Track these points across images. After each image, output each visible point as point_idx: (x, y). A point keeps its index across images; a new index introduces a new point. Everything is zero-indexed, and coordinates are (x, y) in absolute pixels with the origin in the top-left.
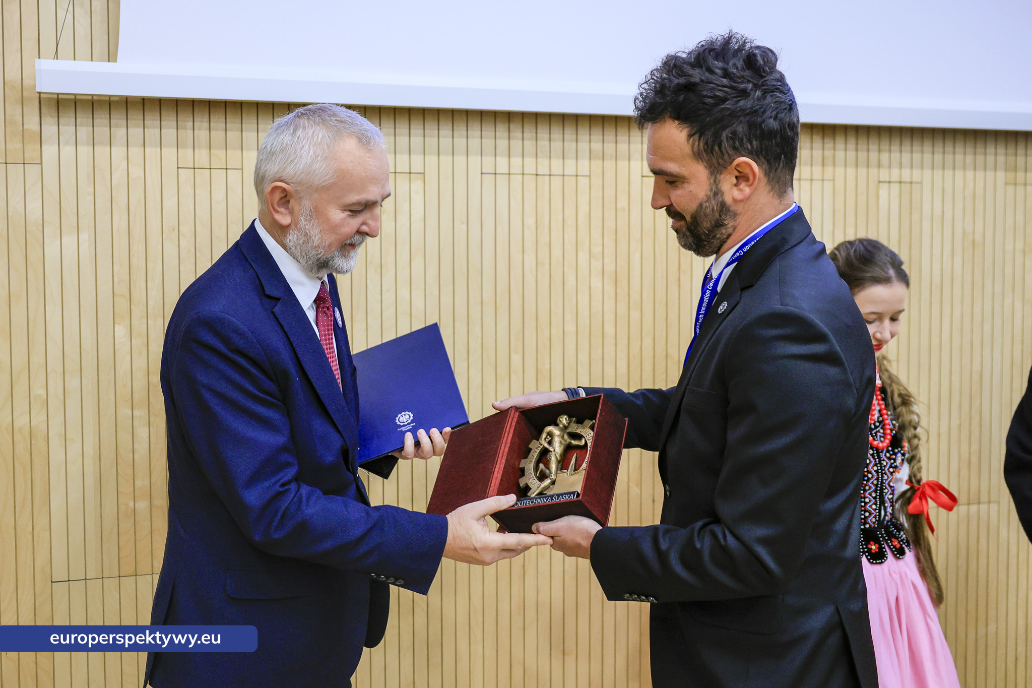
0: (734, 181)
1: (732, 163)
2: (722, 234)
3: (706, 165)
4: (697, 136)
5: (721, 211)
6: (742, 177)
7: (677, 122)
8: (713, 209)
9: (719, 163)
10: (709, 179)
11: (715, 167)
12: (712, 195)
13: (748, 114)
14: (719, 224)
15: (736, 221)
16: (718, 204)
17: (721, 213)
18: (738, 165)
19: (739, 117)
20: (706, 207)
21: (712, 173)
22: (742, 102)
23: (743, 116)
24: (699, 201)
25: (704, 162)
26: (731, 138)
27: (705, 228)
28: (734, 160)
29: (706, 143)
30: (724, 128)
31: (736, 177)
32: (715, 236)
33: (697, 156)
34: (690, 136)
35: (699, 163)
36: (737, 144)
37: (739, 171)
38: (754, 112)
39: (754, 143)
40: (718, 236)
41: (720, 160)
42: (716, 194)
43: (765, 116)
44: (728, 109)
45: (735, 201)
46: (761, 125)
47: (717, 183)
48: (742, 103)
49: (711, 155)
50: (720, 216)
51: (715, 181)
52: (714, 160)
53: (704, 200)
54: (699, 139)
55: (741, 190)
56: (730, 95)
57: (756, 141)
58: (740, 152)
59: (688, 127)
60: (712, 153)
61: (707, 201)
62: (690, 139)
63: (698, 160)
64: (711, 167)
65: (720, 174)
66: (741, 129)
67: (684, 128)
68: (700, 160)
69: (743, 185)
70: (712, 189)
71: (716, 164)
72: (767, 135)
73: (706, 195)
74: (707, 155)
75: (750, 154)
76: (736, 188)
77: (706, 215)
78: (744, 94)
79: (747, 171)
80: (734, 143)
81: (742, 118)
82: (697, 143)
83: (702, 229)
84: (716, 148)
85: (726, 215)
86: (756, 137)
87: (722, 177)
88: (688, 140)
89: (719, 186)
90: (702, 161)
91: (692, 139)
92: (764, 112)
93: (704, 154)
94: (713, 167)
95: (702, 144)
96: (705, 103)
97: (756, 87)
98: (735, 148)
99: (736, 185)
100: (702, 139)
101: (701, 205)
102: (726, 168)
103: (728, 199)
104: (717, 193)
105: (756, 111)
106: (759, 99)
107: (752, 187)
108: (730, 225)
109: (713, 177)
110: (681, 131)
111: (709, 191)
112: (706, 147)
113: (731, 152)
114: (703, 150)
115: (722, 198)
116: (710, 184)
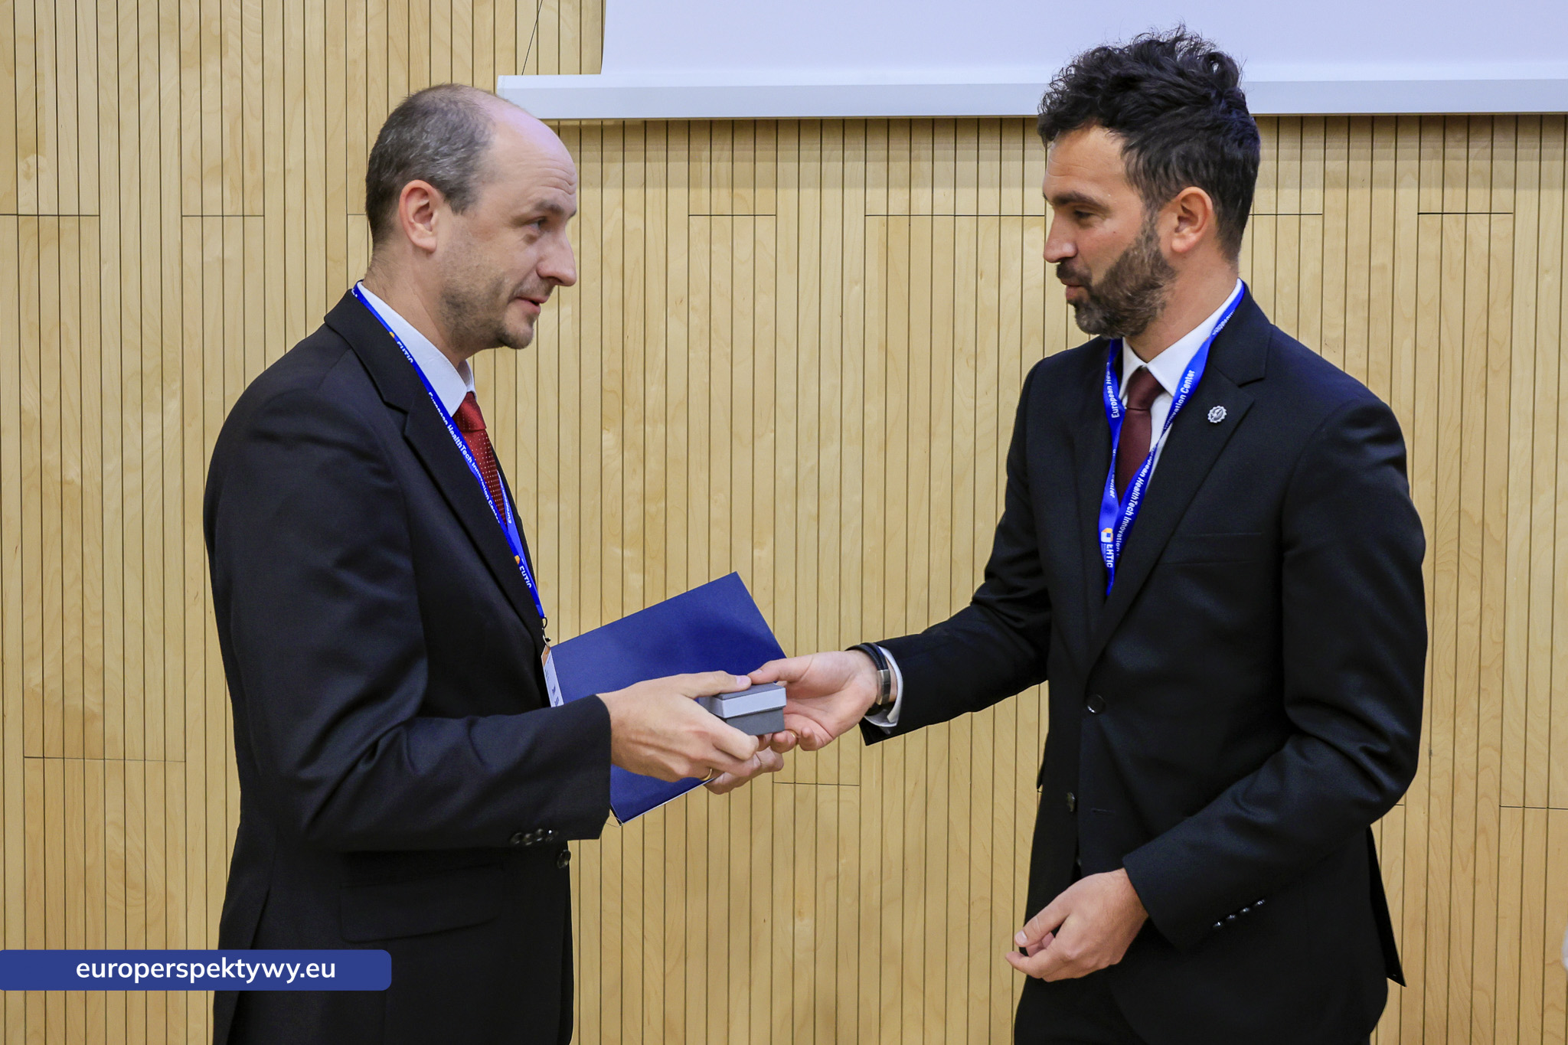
0: (1175, 222)
1: (1179, 193)
2: (1153, 299)
3: (1142, 193)
4: (1135, 151)
5: (1153, 266)
6: (1187, 217)
7: (1107, 131)
8: (1143, 261)
9: (1160, 193)
10: (1143, 214)
11: (1154, 199)
12: (1144, 239)
13: (1207, 129)
14: (1152, 285)
15: (1173, 282)
16: (1150, 255)
17: (1155, 270)
18: (1185, 199)
19: (1198, 130)
20: (1135, 257)
21: (1148, 207)
22: (1202, 110)
23: (1203, 129)
24: (1124, 248)
25: (1140, 189)
26: (1183, 157)
27: (1128, 290)
28: (1182, 190)
29: (1149, 162)
30: (1176, 143)
31: (1180, 219)
32: (1142, 302)
33: (1133, 178)
34: (1127, 149)
35: (1132, 190)
36: (1190, 168)
37: (1184, 208)
38: (1215, 128)
39: (1211, 170)
40: (1147, 301)
41: (1163, 190)
42: (1149, 239)
43: (1230, 136)
44: (1183, 116)
45: (1174, 252)
46: (1222, 147)
47: (1153, 221)
48: (1202, 112)
49: (1152, 179)
50: (1152, 272)
51: (1150, 220)
52: (1154, 187)
53: (1132, 247)
54: (1139, 156)
55: (1183, 237)
56: (1187, 98)
57: (1215, 168)
58: (1192, 180)
59: (1123, 137)
60: (1154, 176)
61: (1136, 248)
62: (1126, 152)
63: (1132, 185)
64: (1147, 197)
65: (1159, 210)
66: (1198, 149)
67: (1118, 138)
68: (1135, 186)
69: (1186, 230)
70: (1145, 231)
71: (1156, 193)
72: (1227, 164)
73: (1136, 239)
74: (1146, 178)
75: (1204, 185)
76: (1176, 234)
77: (1131, 269)
78: (1204, 101)
79: (1196, 207)
80: (1186, 166)
81: (1201, 132)
82: (1134, 160)
83: (1122, 292)
84: (1161, 171)
85: (1161, 272)
86: (1214, 163)
87: (1161, 214)
88: (1123, 154)
89: (1155, 227)
90: (1138, 187)
91: (1128, 154)
92: (1229, 130)
93: (1143, 177)
94: (1151, 199)
95: (1141, 162)
96: (1153, 104)
97: (1220, 96)
98: (1186, 173)
99: (1177, 230)
100: (1142, 156)
101: (1126, 254)
102: (1168, 200)
103: (1165, 251)
104: (1150, 237)
105: (1219, 127)
106: (1223, 112)
107: (1199, 234)
108: (1165, 288)
109: (1150, 211)
110: (1112, 143)
111: (1140, 233)
112: (1147, 166)
113: (1180, 177)
114: (1142, 172)
115: (1157, 246)
116: (1143, 225)
